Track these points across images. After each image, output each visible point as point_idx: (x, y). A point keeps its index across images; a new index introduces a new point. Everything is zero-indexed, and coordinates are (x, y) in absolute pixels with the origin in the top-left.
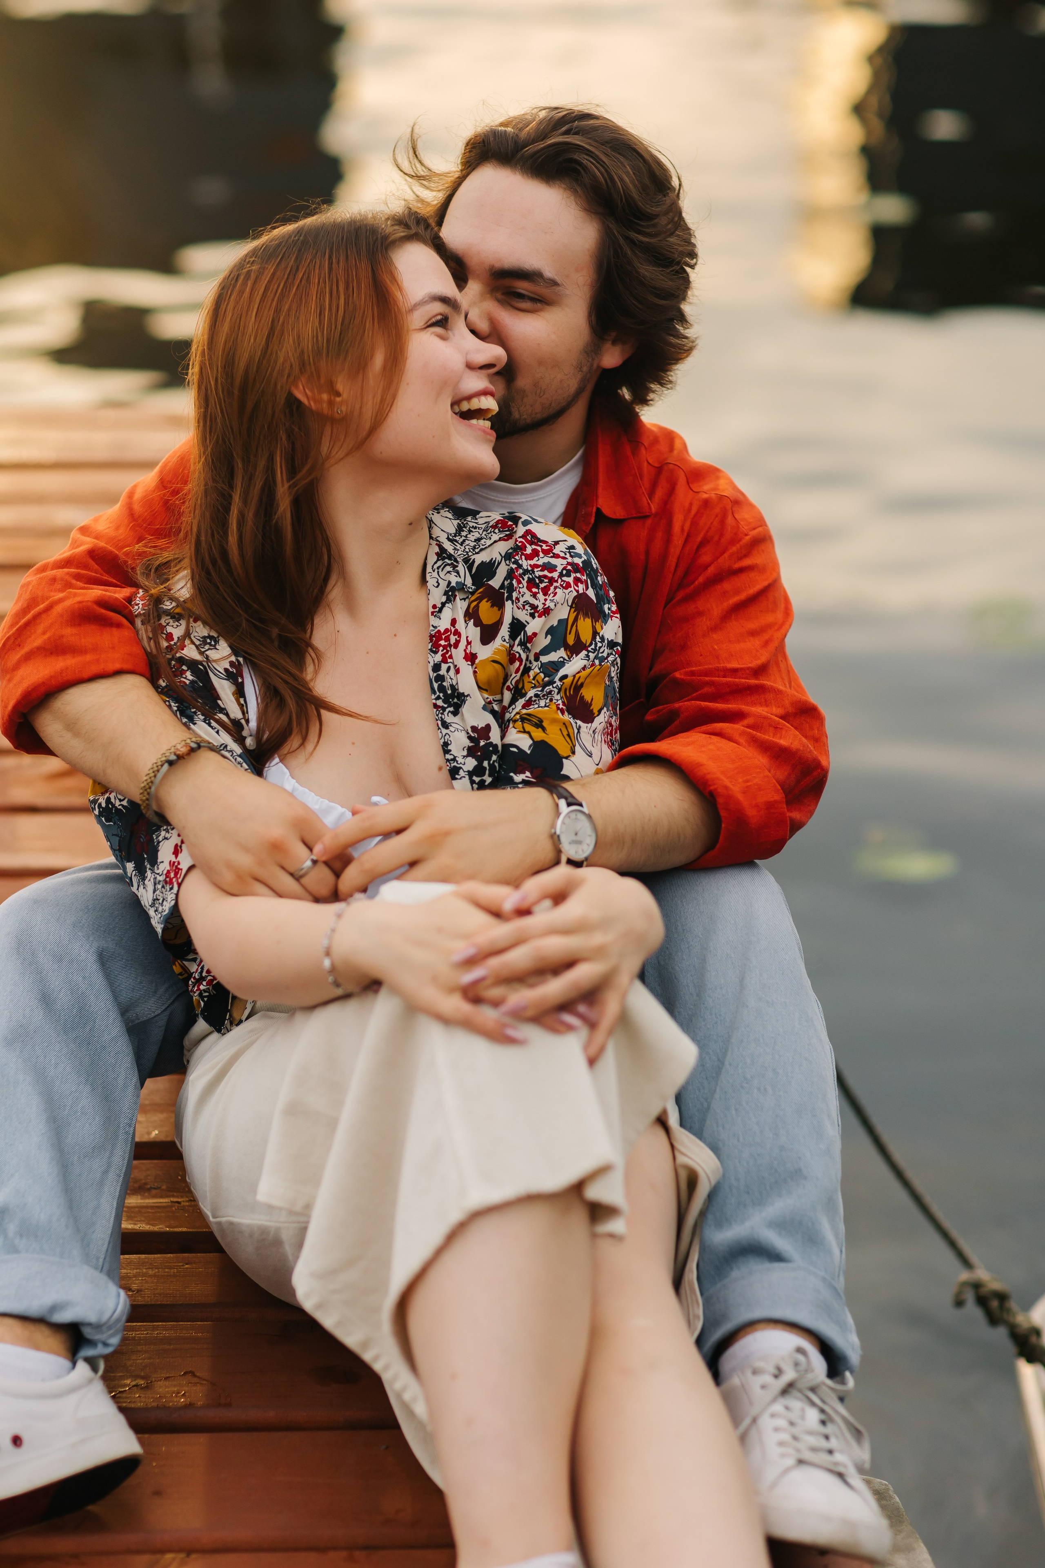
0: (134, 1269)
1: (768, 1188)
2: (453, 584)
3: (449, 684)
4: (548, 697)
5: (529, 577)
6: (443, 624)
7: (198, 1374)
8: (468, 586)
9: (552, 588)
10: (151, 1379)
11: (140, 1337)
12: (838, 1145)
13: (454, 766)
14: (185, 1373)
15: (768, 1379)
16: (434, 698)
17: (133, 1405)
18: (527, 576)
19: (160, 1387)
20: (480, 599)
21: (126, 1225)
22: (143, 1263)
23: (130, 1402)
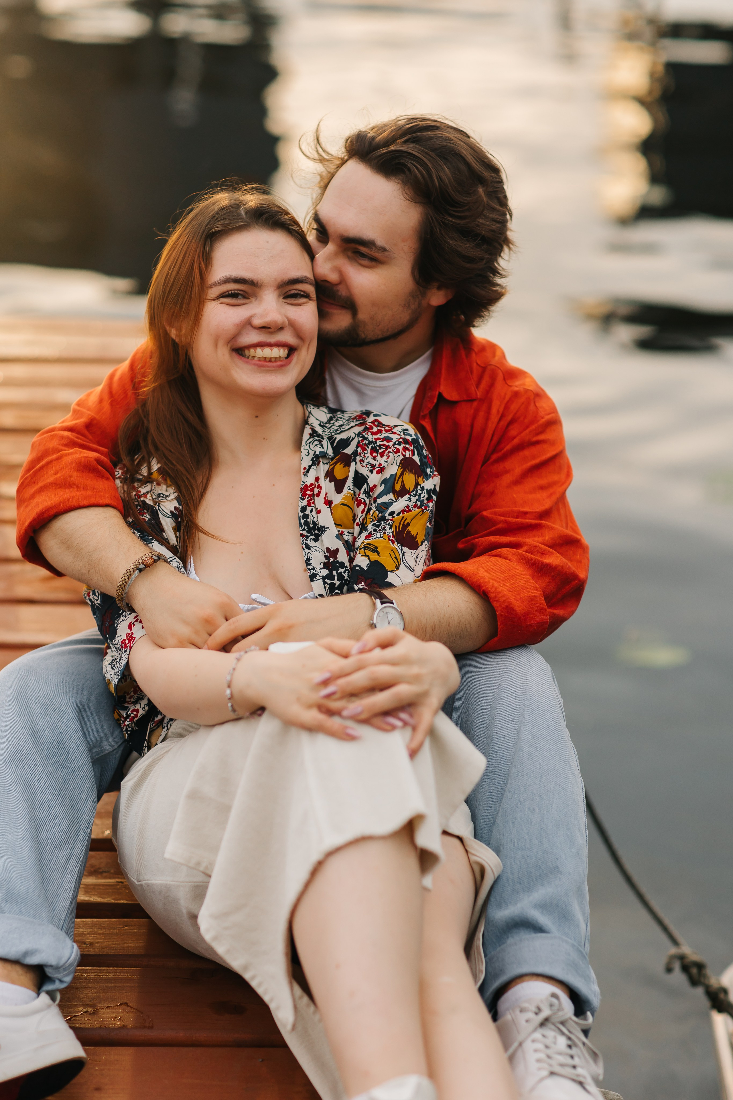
0: (88, 929)
1: (534, 880)
2: (318, 453)
3: (311, 520)
4: (382, 531)
5: (372, 447)
6: (310, 480)
7: (130, 1005)
8: (329, 454)
9: (386, 453)
10: (97, 1007)
11: (90, 977)
12: (585, 851)
13: (313, 573)
14: (121, 1004)
15: (531, 1015)
16: (301, 530)
17: (83, 1026)
18: (371, 445)
19: (104, 1013)
20: (336, 463)
21: (82, 897)
22: (94, 925)
23: (81, 1024)
